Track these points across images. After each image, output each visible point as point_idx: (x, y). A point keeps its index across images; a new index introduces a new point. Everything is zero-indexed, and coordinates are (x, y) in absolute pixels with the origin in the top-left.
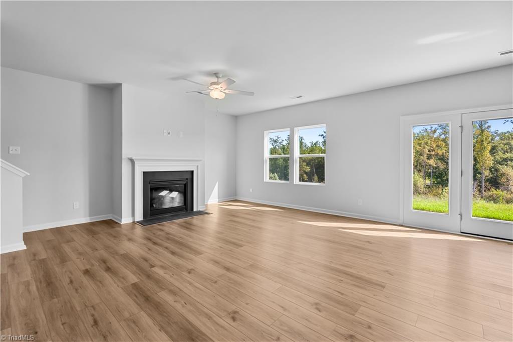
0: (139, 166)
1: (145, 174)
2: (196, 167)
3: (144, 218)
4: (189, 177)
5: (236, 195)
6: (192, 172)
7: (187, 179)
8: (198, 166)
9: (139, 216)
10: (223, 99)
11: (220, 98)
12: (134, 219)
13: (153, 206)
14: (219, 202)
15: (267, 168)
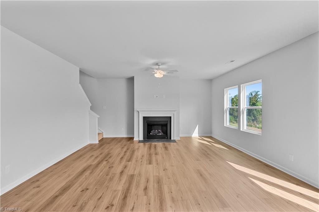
0: (141, 114)
1: (144, 118)
2: (173, 115)
5: (211, 134)
6: (171, 117)
7: (168, 121)
9: (141, 138)
10: (162, 77)
11: (160, 77)
12: (139, 139)
13: (150, 134)
14: (199, 136)
15: (227, 117)
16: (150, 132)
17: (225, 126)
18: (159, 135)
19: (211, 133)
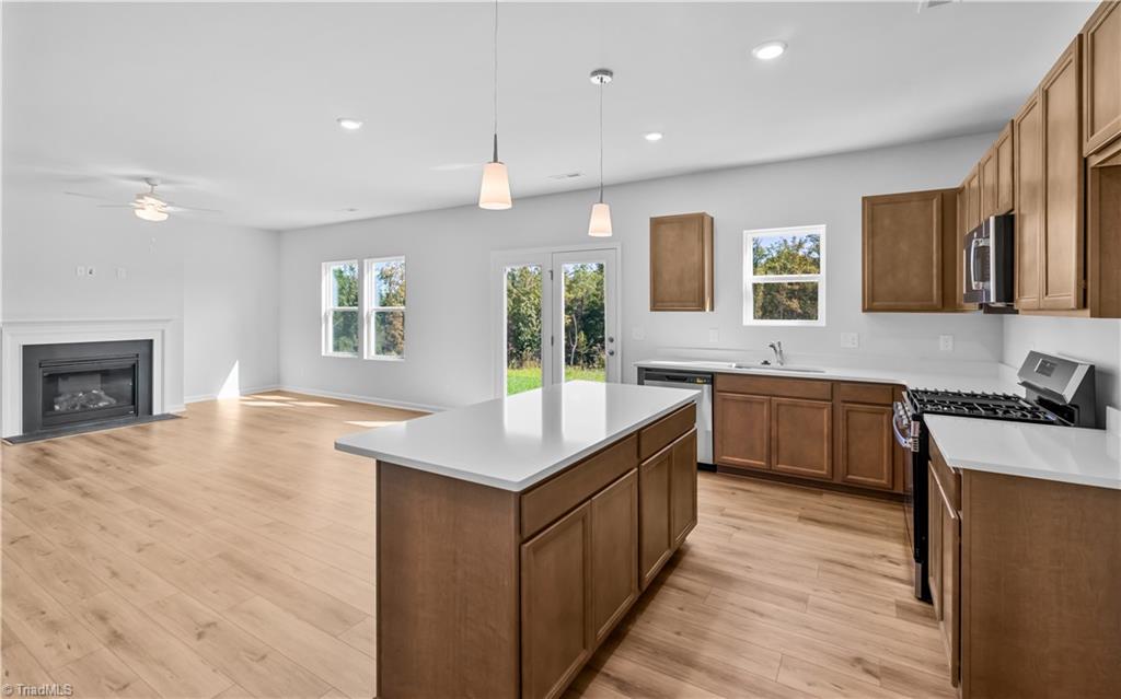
0: (12, 335)
1: (29, 349)
2: (160, 333)
3: (24, 431)
4: (143, 350)
5: (279, 383)
6: (151, 342)
7: (137, 355)
8: (163, 332)
9: (15, 430)
13: (53, 409)
14: (241, 395)
15: (328, 331)
16: (53, 404)
17: (323, 354)
18: (100, 409)
19: (278, 380)
